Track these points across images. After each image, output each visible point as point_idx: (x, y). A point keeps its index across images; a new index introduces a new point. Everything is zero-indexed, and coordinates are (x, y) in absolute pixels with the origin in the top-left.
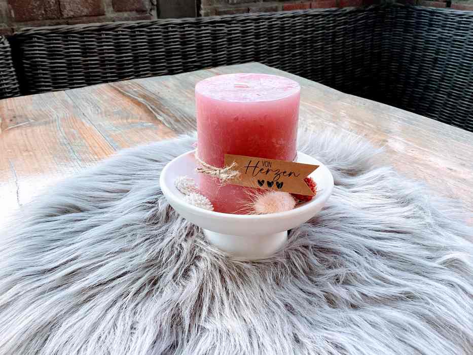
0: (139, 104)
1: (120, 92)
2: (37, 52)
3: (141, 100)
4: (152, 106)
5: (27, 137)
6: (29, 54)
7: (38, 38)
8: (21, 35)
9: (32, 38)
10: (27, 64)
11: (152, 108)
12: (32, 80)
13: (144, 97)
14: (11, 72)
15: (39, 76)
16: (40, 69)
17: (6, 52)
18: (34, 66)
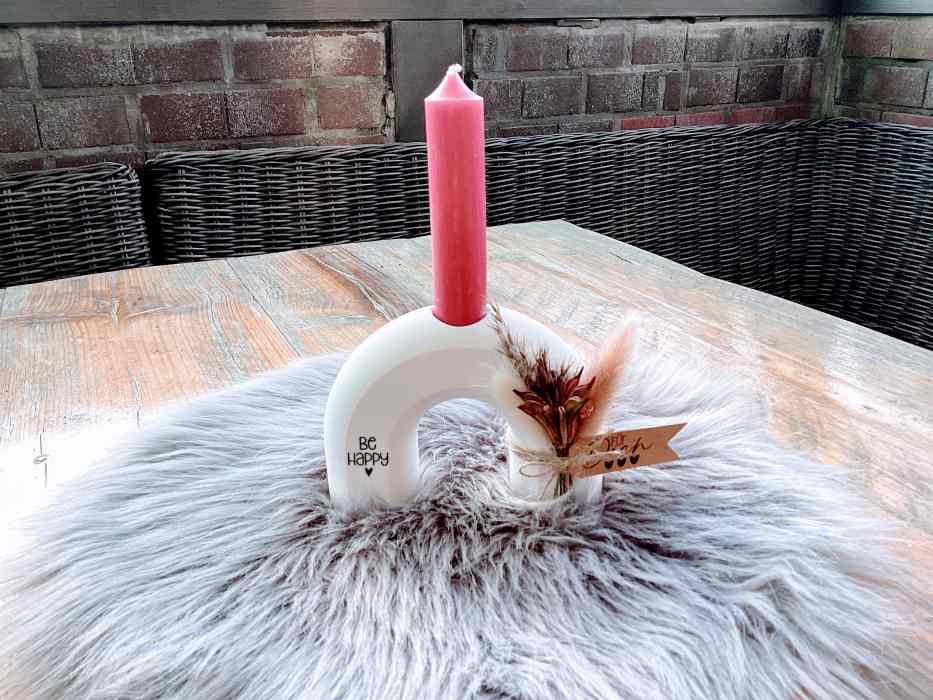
0: (347, 284)
1: (318, 264)
2: (185, 194)
3: (351, 277)
4: (368, 288)
5: (159, 331)
6: (170, 197)
7: (188, 171)
8: (158, 165)
9: (175, 170)
10: (165, 213)
11: (367, 291)
12: (170, 241)
13: (357, 273)
14: (138, 226)
15: (185, 234)
16: (186, 223)
17: (132, 192)
18: (178, 218)
